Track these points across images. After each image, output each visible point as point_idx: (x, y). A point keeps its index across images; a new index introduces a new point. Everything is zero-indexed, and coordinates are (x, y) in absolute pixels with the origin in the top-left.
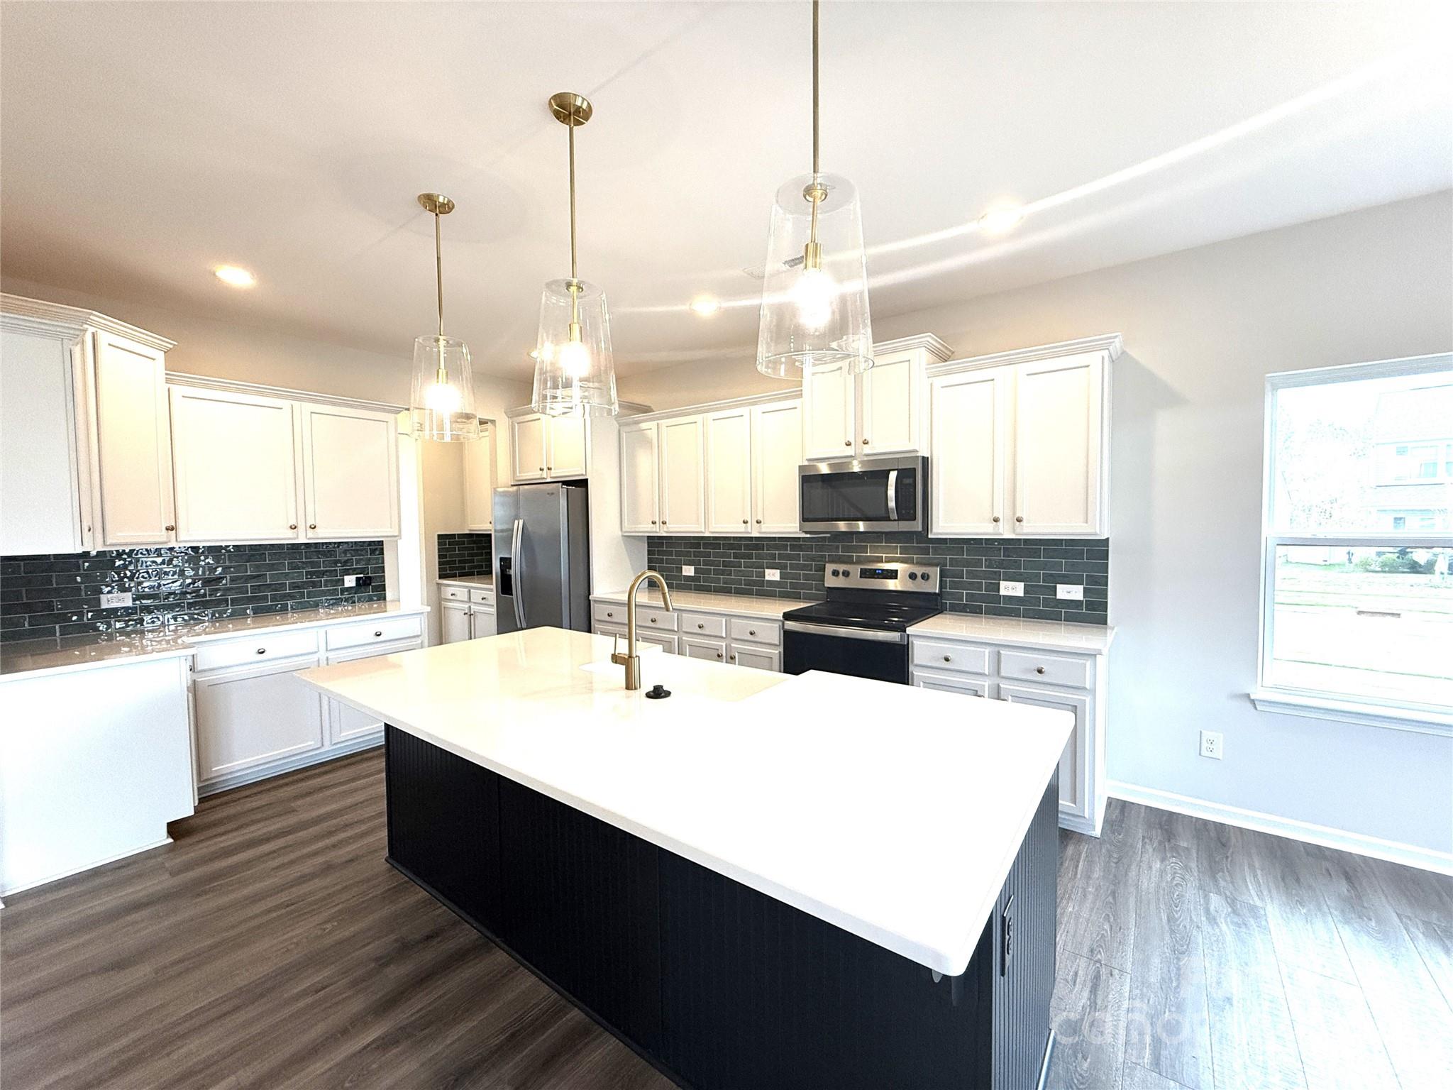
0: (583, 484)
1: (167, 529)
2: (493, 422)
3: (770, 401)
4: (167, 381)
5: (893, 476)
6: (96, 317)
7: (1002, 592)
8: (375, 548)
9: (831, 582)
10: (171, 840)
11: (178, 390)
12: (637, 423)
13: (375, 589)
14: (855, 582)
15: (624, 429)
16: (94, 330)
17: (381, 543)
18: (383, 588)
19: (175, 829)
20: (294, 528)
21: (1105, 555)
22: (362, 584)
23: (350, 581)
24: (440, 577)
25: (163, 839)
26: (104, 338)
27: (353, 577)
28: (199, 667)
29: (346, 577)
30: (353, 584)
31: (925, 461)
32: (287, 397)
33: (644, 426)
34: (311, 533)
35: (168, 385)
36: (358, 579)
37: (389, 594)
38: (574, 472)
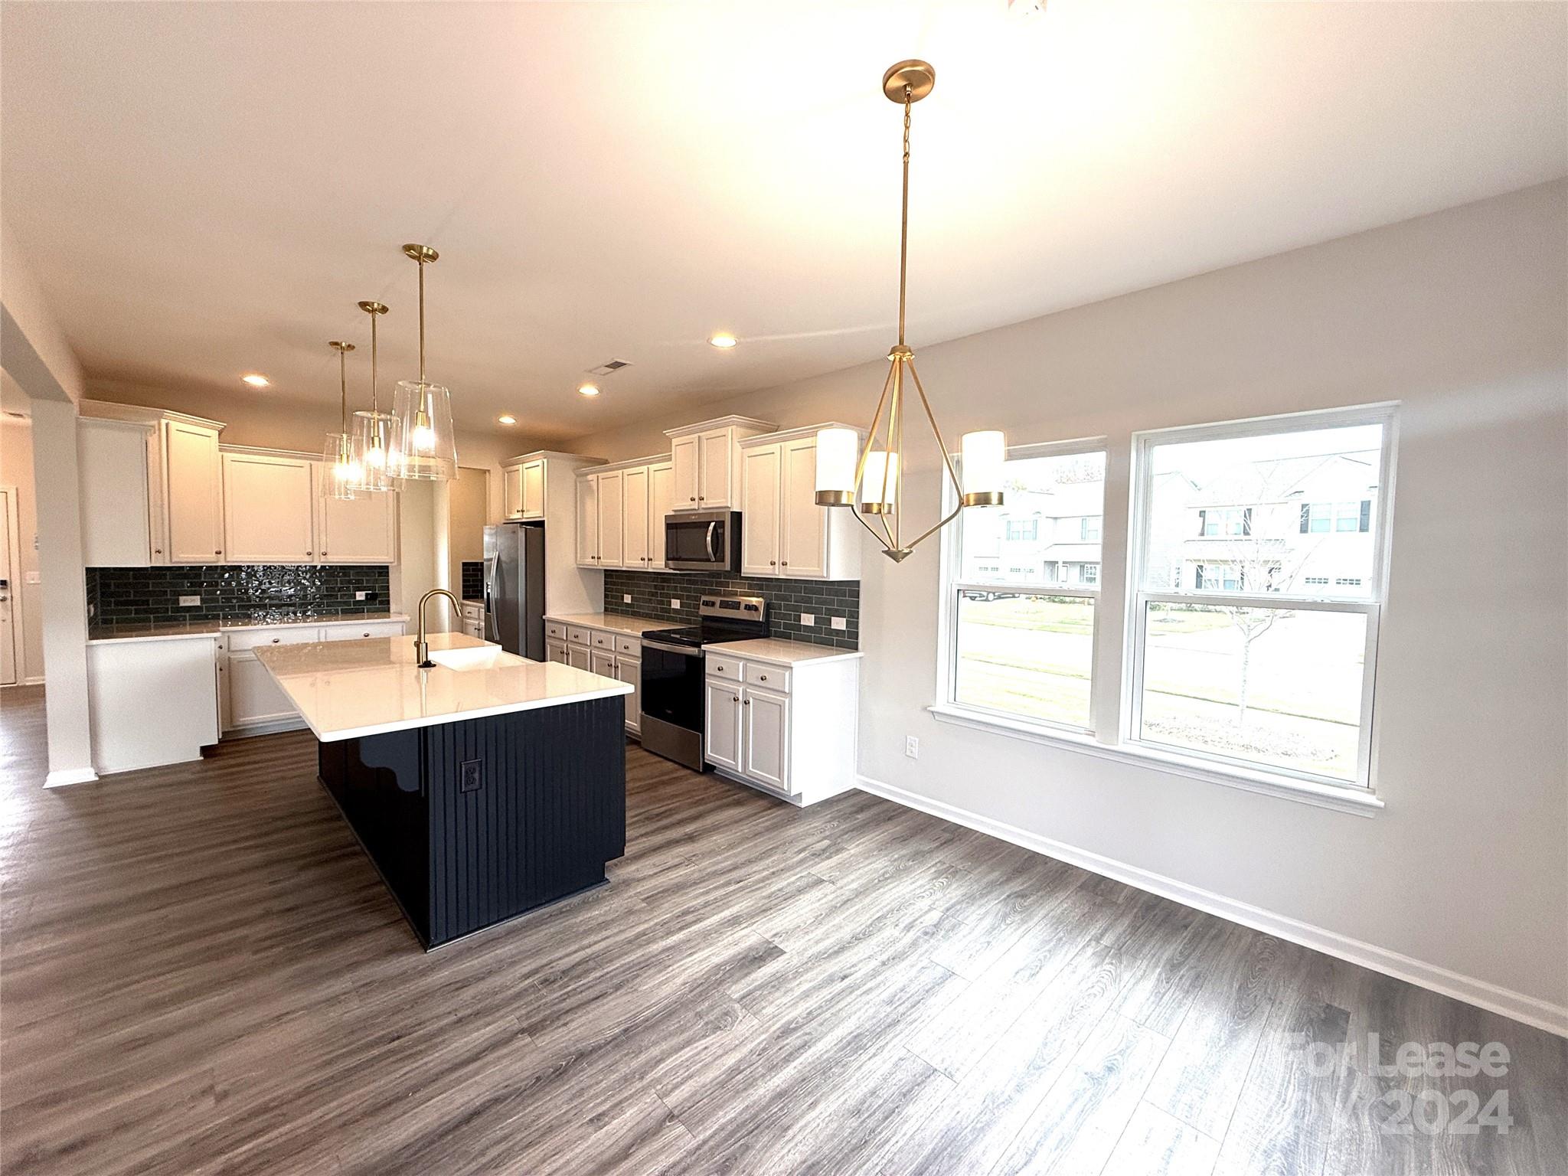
0: (540, 524)
1: (217, 553)
2: (489, 471)
3: (659, 462)
4: (221, 450)
6: (168, 413)
8: (383, 571)
10: (202, 758)
11: (228, 456)
12: (587, 474)
13: (381, 603)
14: (717, 612)
15: (579, 479)
16: (166, 421)
17: (387, 567)
18: (388, 602)
19: (206, 751)
20: (309, 554)
22: (370, 598)
23: (360, 596)
24: (464, 598)
25: (197, 756)
26: (174, 425)
27: (364, 593)
28: (232, 648)
29: (357, 593)
30: (363, 598)
32: (306, 458)
33: (590, 477)
34: (323, 558)
35: (221, 453)
36: (367, 595)
37: (393, 607)
38: (533, 514)
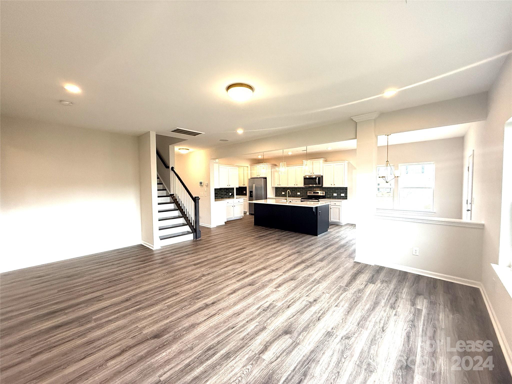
5: (317, 178)
7: (334, 195)
9: (308, 194)
21: (347, 189)
31: (322, 176)
